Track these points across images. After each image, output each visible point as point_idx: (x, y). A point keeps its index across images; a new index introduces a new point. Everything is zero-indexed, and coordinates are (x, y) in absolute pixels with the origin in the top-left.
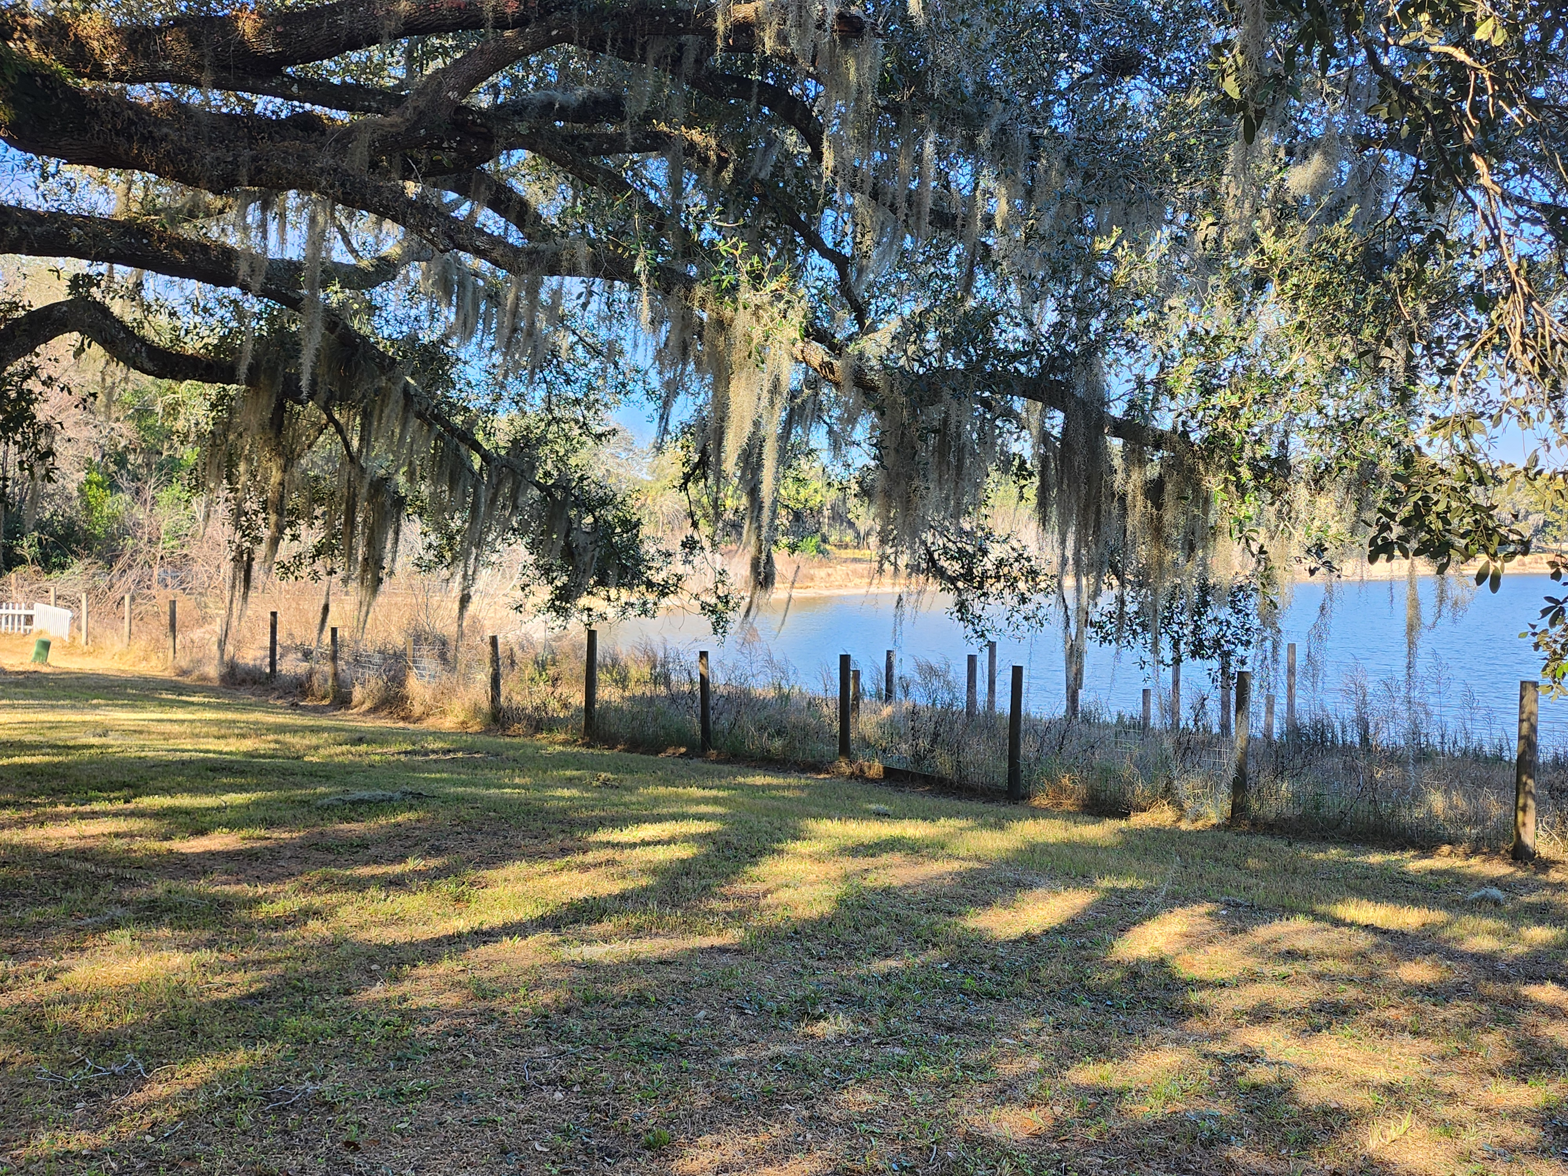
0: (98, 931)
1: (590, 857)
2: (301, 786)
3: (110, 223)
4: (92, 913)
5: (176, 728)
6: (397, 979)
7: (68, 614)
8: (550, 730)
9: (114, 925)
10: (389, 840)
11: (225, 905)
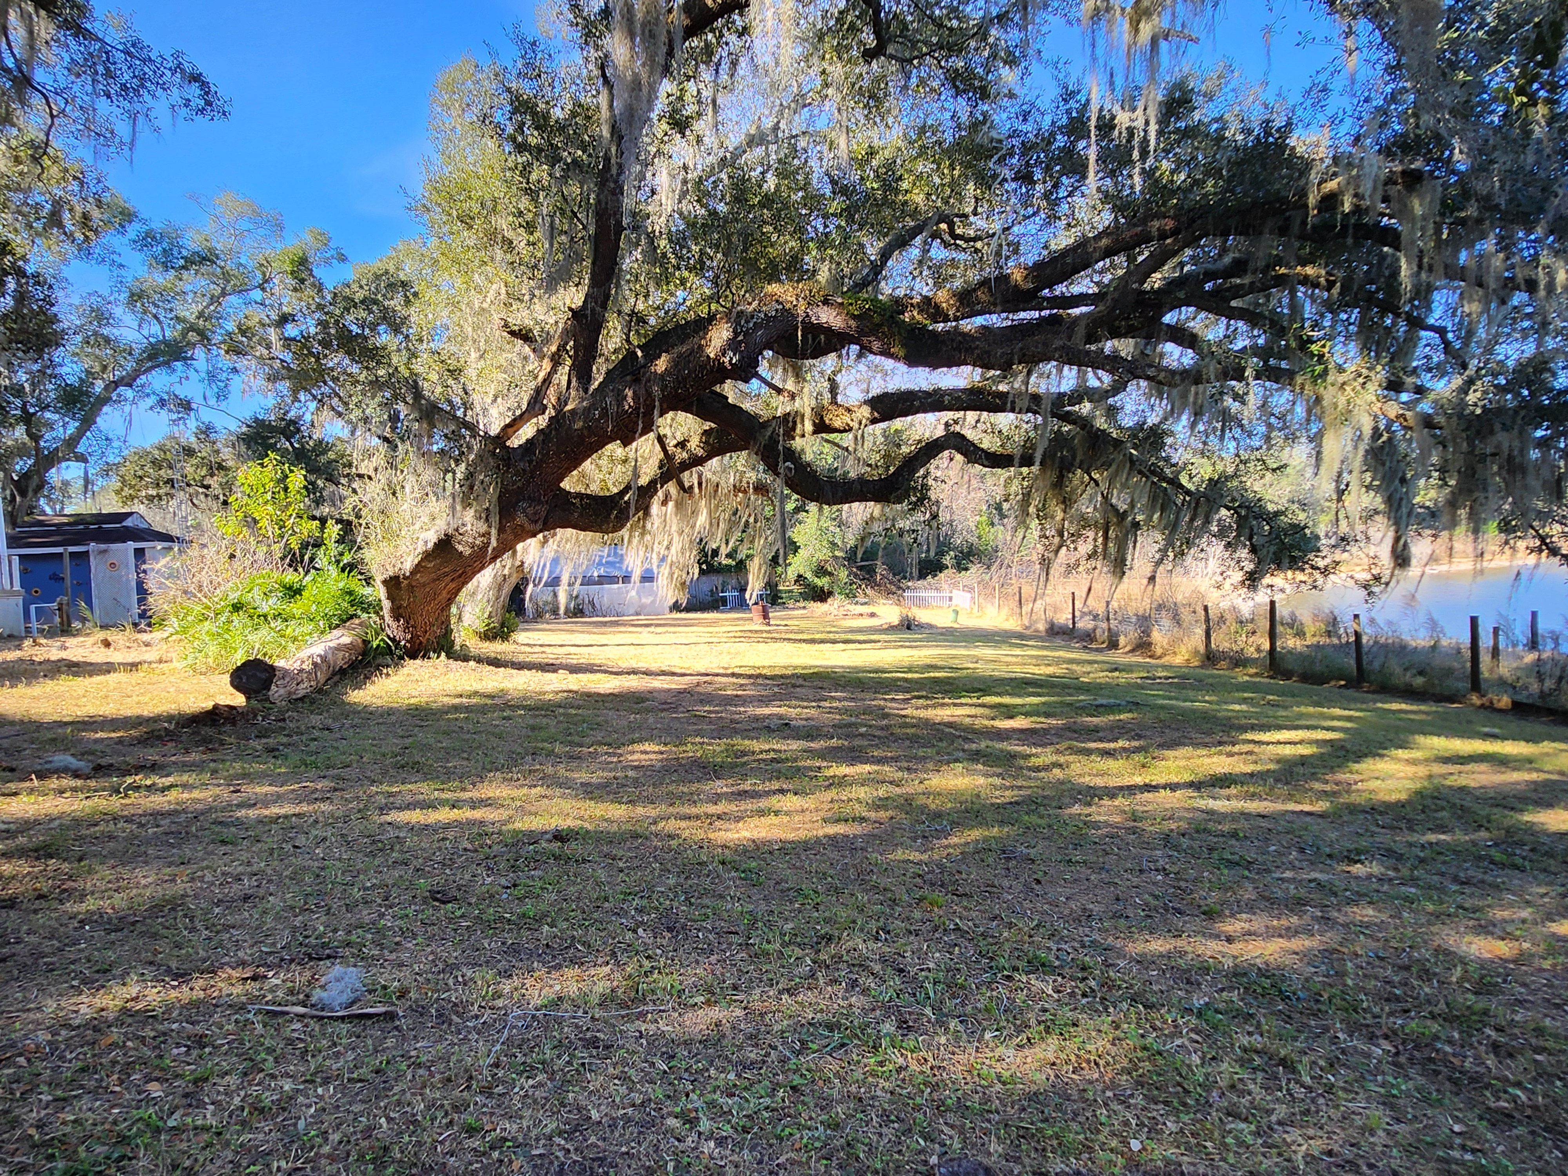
0: (948, 763)
1: (1236, 749)
2: (1070, 695)
3: (964, 391)
4: (948, 754)
5: (1014, 659)
6: (1090, 805)
7: (969, 595)
8: (1245, 667)
9: (957, 760)
10: (1112, 729)
11: (1013, 756)
